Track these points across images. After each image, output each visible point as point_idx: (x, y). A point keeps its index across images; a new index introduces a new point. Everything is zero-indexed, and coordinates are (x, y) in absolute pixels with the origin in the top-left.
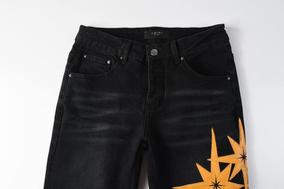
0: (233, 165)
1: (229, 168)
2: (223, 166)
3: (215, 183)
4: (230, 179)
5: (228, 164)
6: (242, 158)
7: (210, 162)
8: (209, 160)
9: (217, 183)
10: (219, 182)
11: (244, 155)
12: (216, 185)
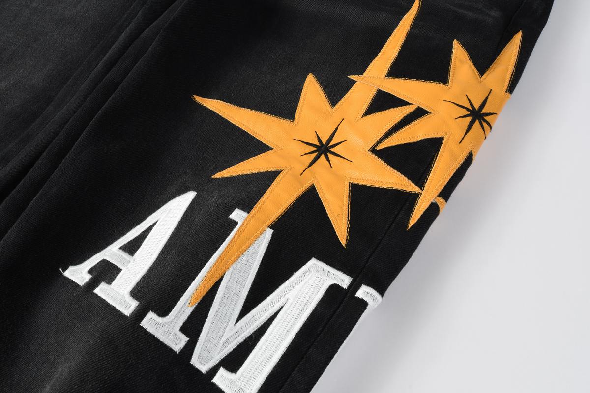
0: (420, 113)
1: (396, 114)
2: (382, 102)
3: (324, 142)
4: (381, 147)
5: (404, 103)
6: (468, 109)
7: (354, 82)
8: (352, 77)
9: (331, 144)
10: (338, 144)
11: (484, 111)
12: (323, 149)
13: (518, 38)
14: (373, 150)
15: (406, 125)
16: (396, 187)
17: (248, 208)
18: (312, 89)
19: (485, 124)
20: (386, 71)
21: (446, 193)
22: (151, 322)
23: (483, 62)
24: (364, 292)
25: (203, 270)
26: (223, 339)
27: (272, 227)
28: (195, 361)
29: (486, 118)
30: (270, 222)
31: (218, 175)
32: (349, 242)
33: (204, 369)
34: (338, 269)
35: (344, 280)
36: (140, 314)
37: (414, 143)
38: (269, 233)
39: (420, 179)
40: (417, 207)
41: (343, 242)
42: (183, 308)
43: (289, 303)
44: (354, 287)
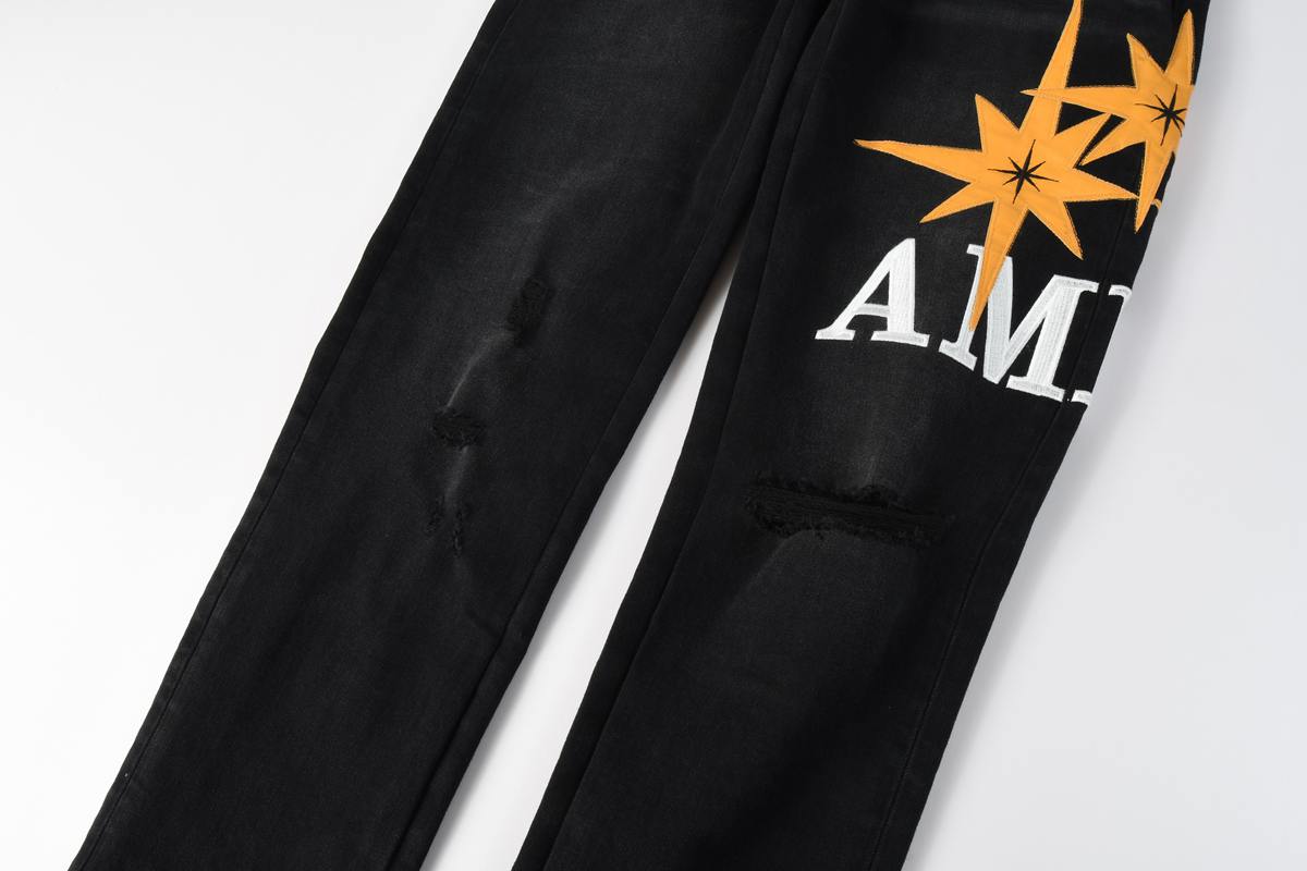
0: (1114, 122)
1: (1091, 127)
2: (1071, 116)
3: (1022, 167)
4: (1086, 161)
5: (1097, 113)
6: (1161, 110)
7: (1031, 98)
8: (1027, 92)
9: (1030, 167)
10: (1037, 167)
11: (1175, 109)
12: (1023, 174)
13: (1188, 18)
14: (1078, 166)
15: (1104, 136)
16: (1113, 198)
17: (981, 241)
18: (987, 113)
19: (1179, 122)
20: (1064, 82)
21: (1160, 195)
22: (946, 347)
23: (1162, 56)
24: (1114, 290)
25: (970, 300)
26: (1005, 354)
27: (1009, 254)
28: (986, 375)
29: (1179, 115)
30: (1006, 250)
31: (926, 219)
32: (1084, 254)
33: (996, 380)
34: (1083, 278)
35: (1093, 287)
36: (934, 343)
37: (1117, 153)
38: (1009, 260)
39: (1133, 184)
40: (1138, 212)
41: (1079, 255)
42: (966, 333)
43: (1049, 314)
44: (1104, 288)
